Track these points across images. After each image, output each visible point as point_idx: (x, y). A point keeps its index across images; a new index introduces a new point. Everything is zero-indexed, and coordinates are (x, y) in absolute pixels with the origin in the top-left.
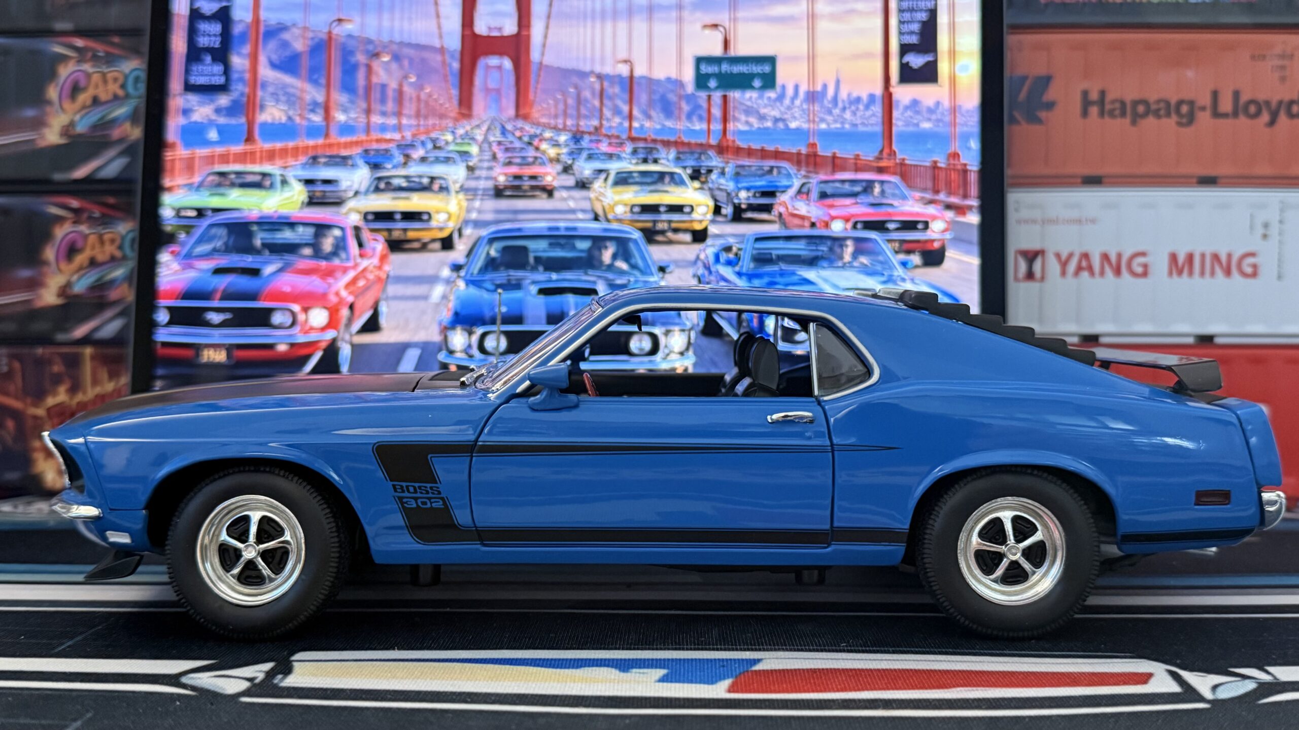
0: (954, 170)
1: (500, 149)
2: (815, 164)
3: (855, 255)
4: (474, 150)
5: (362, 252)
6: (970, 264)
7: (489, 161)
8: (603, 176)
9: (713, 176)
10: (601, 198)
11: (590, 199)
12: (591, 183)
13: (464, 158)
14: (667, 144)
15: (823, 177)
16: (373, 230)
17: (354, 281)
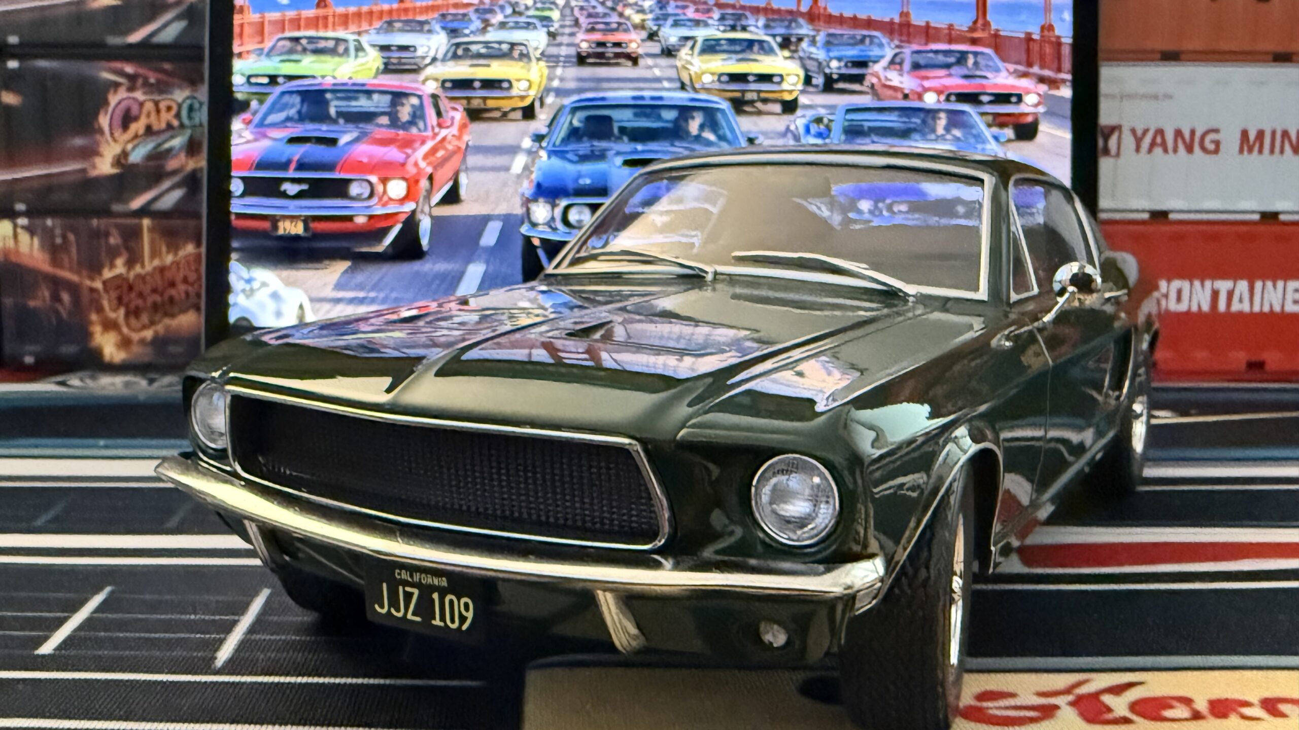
0: (1050, 42)
1: (581, 15)
2: (909, 34)
3: (947, 129)
4: (555, 15)
5: (441, 119)
6: (1064, 138)
7: (570, 26)
8: (690, 43)
9: (804, 45)
10: (689, 66)
11: (676, 67)
12: (678, 50)
13: (545, 23)
14: (756, 11)
15: (915, 47)
16: (452, 99)
17: (434, 151)
